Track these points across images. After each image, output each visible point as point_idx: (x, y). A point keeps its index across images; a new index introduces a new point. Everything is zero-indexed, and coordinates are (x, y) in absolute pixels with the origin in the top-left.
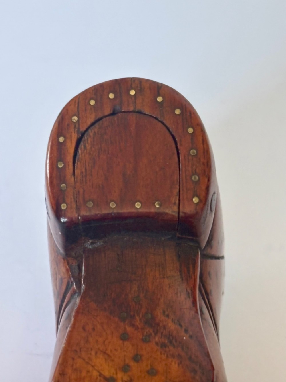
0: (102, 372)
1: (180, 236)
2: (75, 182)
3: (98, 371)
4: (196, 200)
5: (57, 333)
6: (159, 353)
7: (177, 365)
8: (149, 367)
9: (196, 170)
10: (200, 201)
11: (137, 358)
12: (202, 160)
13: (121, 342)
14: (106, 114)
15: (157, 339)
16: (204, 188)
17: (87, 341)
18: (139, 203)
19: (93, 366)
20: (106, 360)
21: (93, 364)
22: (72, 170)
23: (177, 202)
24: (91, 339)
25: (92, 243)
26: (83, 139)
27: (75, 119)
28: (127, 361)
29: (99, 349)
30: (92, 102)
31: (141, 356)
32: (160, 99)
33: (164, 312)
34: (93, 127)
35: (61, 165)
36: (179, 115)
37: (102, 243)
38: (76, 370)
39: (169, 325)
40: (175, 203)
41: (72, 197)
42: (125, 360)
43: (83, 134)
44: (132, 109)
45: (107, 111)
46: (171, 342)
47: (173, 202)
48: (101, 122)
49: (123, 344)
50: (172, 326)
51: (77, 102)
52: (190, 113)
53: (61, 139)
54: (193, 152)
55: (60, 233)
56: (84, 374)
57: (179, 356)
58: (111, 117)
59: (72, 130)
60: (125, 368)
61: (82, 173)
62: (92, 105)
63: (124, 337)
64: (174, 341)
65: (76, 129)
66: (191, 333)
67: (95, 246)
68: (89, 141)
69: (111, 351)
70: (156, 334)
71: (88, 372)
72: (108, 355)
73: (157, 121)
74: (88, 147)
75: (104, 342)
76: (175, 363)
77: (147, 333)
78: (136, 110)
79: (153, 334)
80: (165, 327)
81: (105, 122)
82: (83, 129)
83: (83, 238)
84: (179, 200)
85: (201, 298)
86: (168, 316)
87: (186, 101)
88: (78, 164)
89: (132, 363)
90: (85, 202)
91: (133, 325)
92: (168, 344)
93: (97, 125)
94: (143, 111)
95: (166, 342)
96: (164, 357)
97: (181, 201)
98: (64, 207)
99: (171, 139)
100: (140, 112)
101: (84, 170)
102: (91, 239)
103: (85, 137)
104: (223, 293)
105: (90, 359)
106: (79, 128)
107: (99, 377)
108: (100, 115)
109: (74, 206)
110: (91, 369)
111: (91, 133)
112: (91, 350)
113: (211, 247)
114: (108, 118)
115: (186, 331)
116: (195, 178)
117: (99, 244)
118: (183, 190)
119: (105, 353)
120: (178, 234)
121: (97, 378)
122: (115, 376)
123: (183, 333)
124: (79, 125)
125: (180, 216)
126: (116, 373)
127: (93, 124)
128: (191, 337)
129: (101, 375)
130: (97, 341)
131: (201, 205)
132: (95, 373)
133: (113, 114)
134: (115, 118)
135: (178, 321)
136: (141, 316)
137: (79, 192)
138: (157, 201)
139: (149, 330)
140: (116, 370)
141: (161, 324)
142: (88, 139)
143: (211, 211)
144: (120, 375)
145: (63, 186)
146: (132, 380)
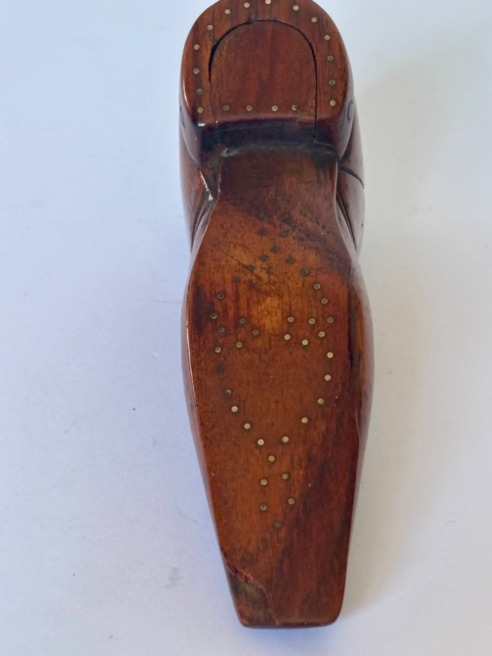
0: (241, 262)
1: (317, 143)
2: (211, 87)
3: (237, 261)
4: (332, 103)
5: (192, 250)
6: (297, 246)
7: (314, 256)
8: (287, 257)
9: (332, 75)
10: (337, 103)
11: (274, 250)
12: (339, 66)
13: (259, 237)
14: (241, 23)
15: (294, 234)
16: (341, 91)
17: (225, 236)
18: (276, 107)
19: (231, 257)
20: (244, 251)
21: (232, 255)
22: (207, 76)
23: (314, 105)
24: (229, 235)
25: (228, 152)
26: (219, 47)
27: (210, 27)
28: (265, 253)
29: (237, 243)
30: (227, 12)
31: (280, 248)
32: (296, 8)
33: (301, 212)
34: (228, 35)
35: (196, 71)
36: (316, 23)
37: (238, 152)
38: (215, 260)
39: (307, 223)
40: (312, 107)
41: (208, 101)
42: (263, 252)
43: (218, 43)
44: (267, 17)
45: (243, 20)
46: (308, 236)
47: (310, 105)
48: (236, 30)
49: (261, 238)
50: (310, 224)
51: (211, 12)
52: (327, 22)
53: (197, 47)
54: (330, 58)
55: (196, 139)
56: (223, 263)
57: (317, 248)
58: (246, 26)
59: (207, 38)
60: (264, 258)
61: (218, 78)
62: (227, 14)
63: (262, 232)
64: (311, 236)
65: (211, 38)
66: (328, 230)
67: (231, 154)
68: (225, 48)
69: (249, 244)
70: (293, 230)
71: (228, 261)
72: (246, 247)
73: (293, 29)
74: (224, 53)
75: (242, 237)
76: (313, 254)
77: (284, 229)
78: (273, 19)
79: (291, 231)
80: (302, 225)
81: (241, 30)
82: (218, 37)
83: (219, 145)
84: (316, 104)
85: (339, 207)
86: (305, 215)
87: (322, 10)
88: (213, 69)
89: (271, 254)
90: (222, 105)
91: (271, 223)
92: (306, 238)
93: (232, 33)
94: (278, 19)
95: (304, 236)
96: (302, 248)
97: (318, 104)
98: (200, 110)
99: (307, 45)
100: (275, 21)
101: (220, 76)
102: (228, 147)
103: (221, 44)
104: (362, 225)
105: (229, 251)
106: (214, 37)
107: (238, 266)
108: (235, 24)
109: (210, 109)
110: (230, 259)
111: (226, 40)
112: (230, 243)
113: (349, 161)
114: (243, 26)
115: (323, 227)
116: (332, 82)
117: (234, 152)
118: (320, 93)
119: (243, 246)
120: (315, 141)
121: (236, 266)
122: (253, 264)
123: (320, 229)
124: (214, 33)
125: (317, 119)
126: (255, 262)
127: (228, 33)
128: (328, 232)
129: (239, 263)
130: (235, 237)
131: (338, 108)
132: (234, 263)
133: (248, 23)
134: (251, 27)
135: (316, 219)
136: (278, 216)
137: (215, 96)
138: (294, 104)
139: (286, 227)
140: (254, 260)
141: (298, 222)
142: (223, 46)
143: (349, 119)
144: (259, 263)
145: (199, 90)
146: (270, 268)
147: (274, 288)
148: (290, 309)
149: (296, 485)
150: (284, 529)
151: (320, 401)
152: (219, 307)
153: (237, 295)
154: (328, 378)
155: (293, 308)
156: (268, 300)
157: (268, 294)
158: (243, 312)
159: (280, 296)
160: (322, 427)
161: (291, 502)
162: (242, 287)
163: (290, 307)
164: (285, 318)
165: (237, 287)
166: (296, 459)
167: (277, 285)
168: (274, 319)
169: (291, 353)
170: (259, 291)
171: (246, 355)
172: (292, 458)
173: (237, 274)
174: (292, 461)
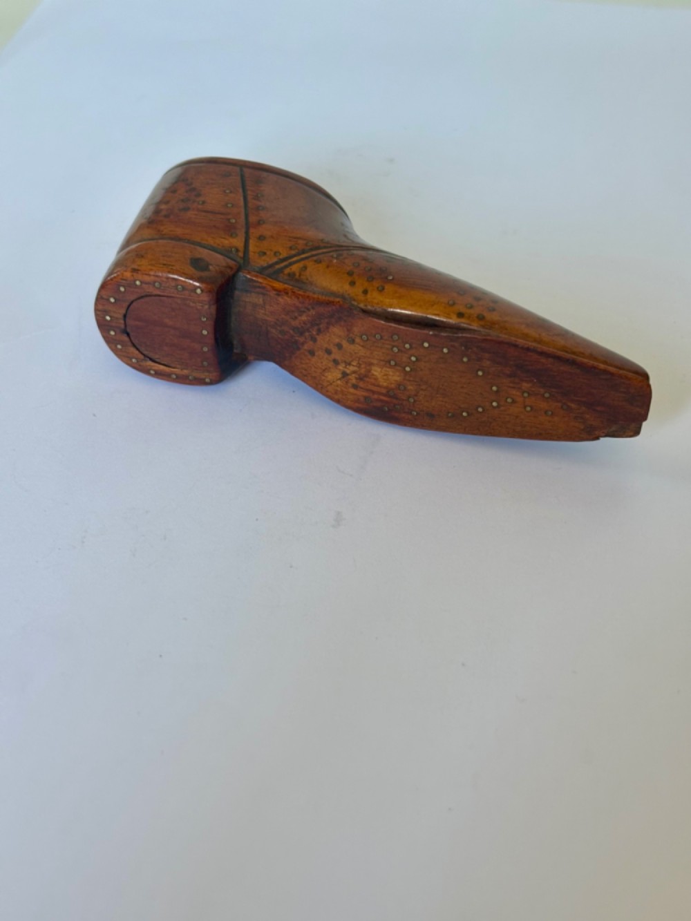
0: (338, 377)
2: (187, 369)
3: (337, 380)
6: (325, 336)
8: (336, 347)
11: (328, 352)
14: (129, 340)
15: (314, 332)
18: (203, 331)
19: (334, 382)
20: (329, 372)
21: (332, 381)
22: (178, 370)
24: (313, 375)
26: (151, 358)
27: (134, 360)
29: (321, 373)
30: (120, 347)
31: (327, 348)
32: (111, 299)
33: (293, 319)
35: (173, 376)
36: (125, 288)
38: (336, 393)
39: (303, 319)
42: (330, 360)
43: (148, 357)
44: (122, 322)
45: (125, 338)
46: (316, 324)
47: (200, 308)
48: (136, 344)
49: (317, 356)
53: (152, 372)
54: (157, 285)
56: (339, 389)
58: (131, 337)
59: (144, 363)
60: (336, 362)
61: (179, 364)
62: (122, 347)
63: (312, 353)
64: (316, 322)
65: (143, 361)
68: (153, 354)
69: (322, 366)
70: (310, 331)
71: (337, 386)
72: (325, 369)
73: (131, 306)
74: (158, 356)
75: (315, 367)
76: (333, 328)
77: (309, 337)
78: (123, 318)
79: (310, 333)
80: (305, 324)
81: (136, 341)
82: (142, 357)
86: (296, 317)
89: (332, 356)
90: (203, 366)
91: (303, 344)
92: (318, 326)
93: (138, 347)
94: (123, 314)
95: (316, 327)
96: (328, 334)
98: (208, 380)
99: (146, 299)
100: (125, 316)
101: (177, 362)
105: (328, 381)
106: (142, 359)
107: (342, 381)
108: (129, 344)
109: (207, 374)
111: (145, 353)
112: (321, 378)
114: (132, 339)
116: (180, 288)
122: (341, 371)
124: (138, 359)
126: (339, 369)
127: (138, 349)
129: (340, 379)
130: (315, 372)
132: (339, 382)
133: (127, 334)
134: (132, 333)
136: (295, 335)
139: (307, 335)
140: (337, 369)
141: (303, 325)
142: (151, 355)
144: (341, 367)
145: (190, 378)
146: (345, 362)
147: (363, 366)
148: (383, 361)
149: (533, 389)
150: (570, 404)
151: (465, 359)
152: (379, 404)
153: (368, 390)
154: (445, 350)
155: (382, 358)
156: (373, 372)
157: (370, 371)
158: (384, 391)
159: (371, 364)
160: (487, 363)
161: (547, 395)
162: (361, 384)
163: (381, 360)
164: (391, 367)
165: (361, 388)
166: (511, 385)
167: (361, 362)
168: (391, 373)
169: (421, 370)
170: (366, 376)
171: (421, 398)
172: (509, 387)
173: (350, 385)
174: (514, 388)
